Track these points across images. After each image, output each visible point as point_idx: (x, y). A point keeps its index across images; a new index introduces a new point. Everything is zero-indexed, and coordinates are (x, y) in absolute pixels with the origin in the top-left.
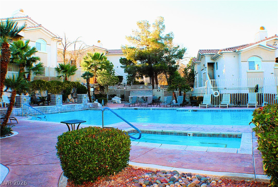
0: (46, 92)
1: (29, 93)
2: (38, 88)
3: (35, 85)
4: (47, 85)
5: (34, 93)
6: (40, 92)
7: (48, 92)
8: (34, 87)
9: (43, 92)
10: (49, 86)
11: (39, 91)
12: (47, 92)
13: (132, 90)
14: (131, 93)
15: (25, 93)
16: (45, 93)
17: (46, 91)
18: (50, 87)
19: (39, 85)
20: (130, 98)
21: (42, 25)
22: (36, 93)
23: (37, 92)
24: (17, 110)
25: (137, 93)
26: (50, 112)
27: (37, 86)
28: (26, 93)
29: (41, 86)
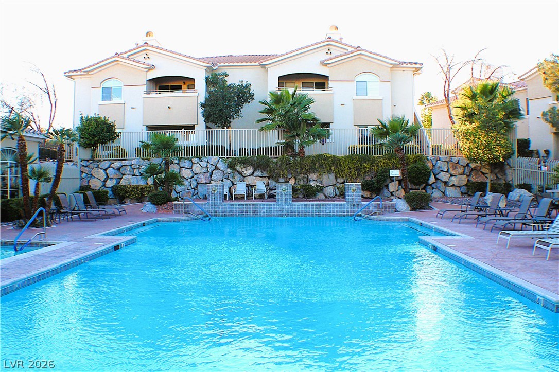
0: (332, 176)
9: (327, 176)
19: (315, 164)
21: (362, 47)
22: (309, 177)
23: (313, 176)
26: (264, 212)
28: (290, 179)
29: (320, 166)
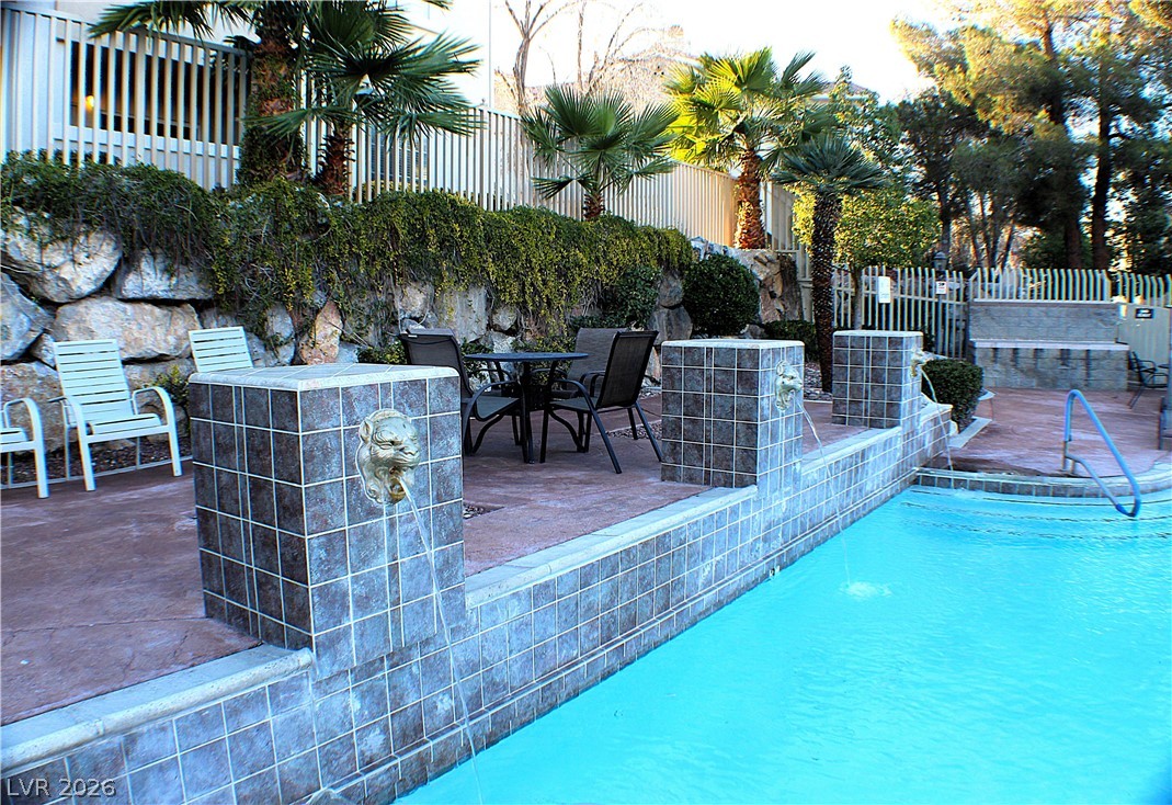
0: (478, 299)
1: (342, 314)
2: (419, 268)
3: (394, 232)
4: (488, 239)
5: (388, 306)
6: (433, 304)
7: (493, 305)
8: (382, 254)
9: (460, 299)
10: (506, 252)
11: (429, 288)
12: (489, 301)
13: (982, 304)
14: (976, 318)
15: (308, 312)
16: (475, 306)
17: (483, 291)
18: (516, 257)
19: (423, 240)
20: (986, 356)
22: (399, 305)
23: (414, 299)
24: (236, 709)
25: (1019, 325)
27: (414, 241)
28: (316, 311)
29: (441, 244)
